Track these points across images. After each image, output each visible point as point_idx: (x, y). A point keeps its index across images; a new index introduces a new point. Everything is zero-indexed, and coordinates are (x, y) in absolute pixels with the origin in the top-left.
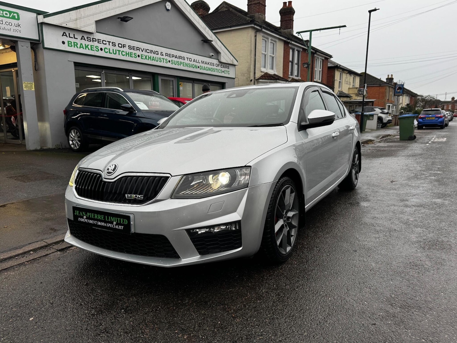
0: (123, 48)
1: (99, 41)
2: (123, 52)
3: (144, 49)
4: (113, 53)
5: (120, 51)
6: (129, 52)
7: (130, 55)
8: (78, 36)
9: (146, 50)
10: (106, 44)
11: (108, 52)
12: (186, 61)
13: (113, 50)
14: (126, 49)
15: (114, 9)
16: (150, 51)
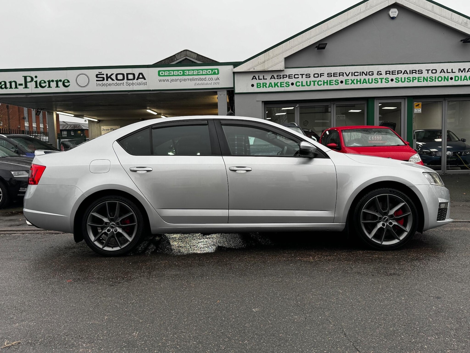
0: (320, 77)
1: (290, 76)
2: (320, 82)
3: (350, 73)
4: (306, 85)
5: (316, 81)
6: (327, 81)
7: (330, 83)
8: (268, 76)
9: (353, 74)
10: (298, 77)
11: (301, 85)
12: (425, 74)
13: (307, 82)
14: (325, 78)
15: (308, 39)
16: (359, 74)
